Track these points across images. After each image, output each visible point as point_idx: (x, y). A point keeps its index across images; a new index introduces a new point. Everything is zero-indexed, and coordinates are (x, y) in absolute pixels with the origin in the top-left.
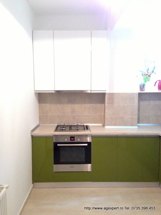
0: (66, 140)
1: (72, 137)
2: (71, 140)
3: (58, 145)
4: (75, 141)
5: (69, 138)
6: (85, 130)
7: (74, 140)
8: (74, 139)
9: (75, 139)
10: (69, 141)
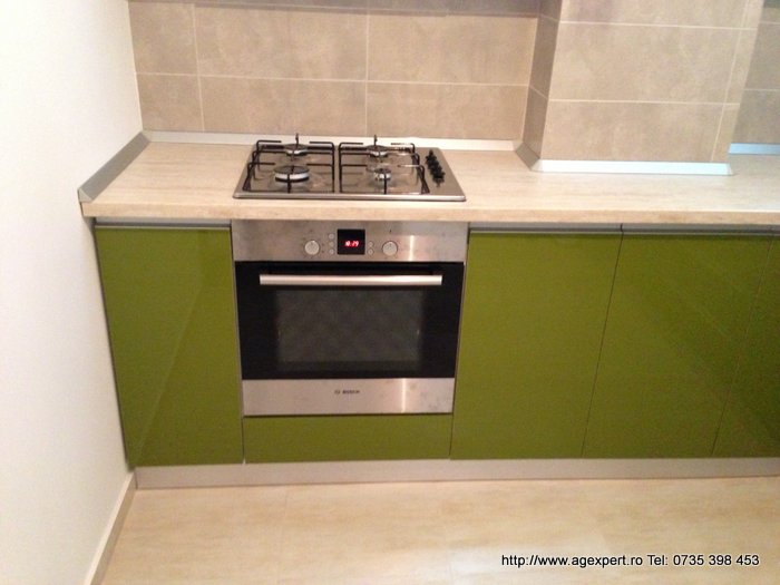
0: (312, 251)
1: (351, 236)
2: (342, 249)
3: (265, 279)
4: (370, 255)
5: (334, 236)
6: (425, 190)
7: (361, 250)
8: (362, 244)
9: (369, 245)
10: (332, 254)
